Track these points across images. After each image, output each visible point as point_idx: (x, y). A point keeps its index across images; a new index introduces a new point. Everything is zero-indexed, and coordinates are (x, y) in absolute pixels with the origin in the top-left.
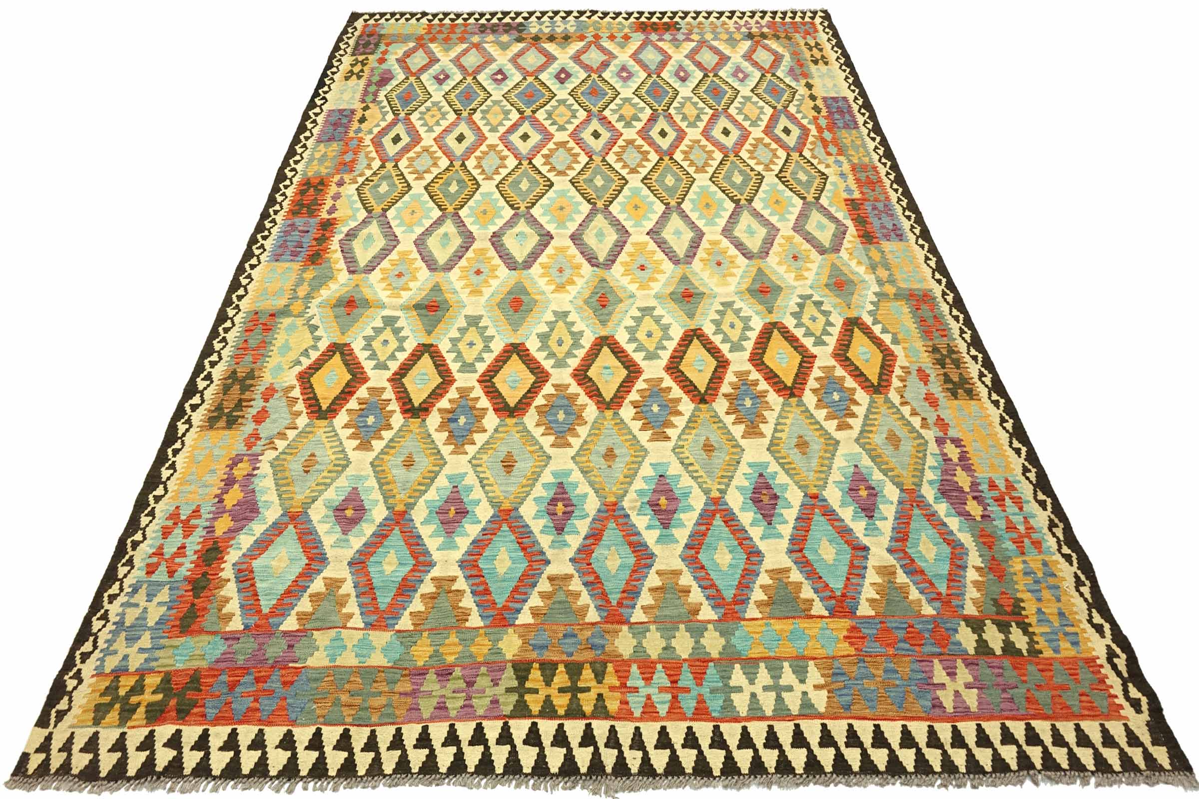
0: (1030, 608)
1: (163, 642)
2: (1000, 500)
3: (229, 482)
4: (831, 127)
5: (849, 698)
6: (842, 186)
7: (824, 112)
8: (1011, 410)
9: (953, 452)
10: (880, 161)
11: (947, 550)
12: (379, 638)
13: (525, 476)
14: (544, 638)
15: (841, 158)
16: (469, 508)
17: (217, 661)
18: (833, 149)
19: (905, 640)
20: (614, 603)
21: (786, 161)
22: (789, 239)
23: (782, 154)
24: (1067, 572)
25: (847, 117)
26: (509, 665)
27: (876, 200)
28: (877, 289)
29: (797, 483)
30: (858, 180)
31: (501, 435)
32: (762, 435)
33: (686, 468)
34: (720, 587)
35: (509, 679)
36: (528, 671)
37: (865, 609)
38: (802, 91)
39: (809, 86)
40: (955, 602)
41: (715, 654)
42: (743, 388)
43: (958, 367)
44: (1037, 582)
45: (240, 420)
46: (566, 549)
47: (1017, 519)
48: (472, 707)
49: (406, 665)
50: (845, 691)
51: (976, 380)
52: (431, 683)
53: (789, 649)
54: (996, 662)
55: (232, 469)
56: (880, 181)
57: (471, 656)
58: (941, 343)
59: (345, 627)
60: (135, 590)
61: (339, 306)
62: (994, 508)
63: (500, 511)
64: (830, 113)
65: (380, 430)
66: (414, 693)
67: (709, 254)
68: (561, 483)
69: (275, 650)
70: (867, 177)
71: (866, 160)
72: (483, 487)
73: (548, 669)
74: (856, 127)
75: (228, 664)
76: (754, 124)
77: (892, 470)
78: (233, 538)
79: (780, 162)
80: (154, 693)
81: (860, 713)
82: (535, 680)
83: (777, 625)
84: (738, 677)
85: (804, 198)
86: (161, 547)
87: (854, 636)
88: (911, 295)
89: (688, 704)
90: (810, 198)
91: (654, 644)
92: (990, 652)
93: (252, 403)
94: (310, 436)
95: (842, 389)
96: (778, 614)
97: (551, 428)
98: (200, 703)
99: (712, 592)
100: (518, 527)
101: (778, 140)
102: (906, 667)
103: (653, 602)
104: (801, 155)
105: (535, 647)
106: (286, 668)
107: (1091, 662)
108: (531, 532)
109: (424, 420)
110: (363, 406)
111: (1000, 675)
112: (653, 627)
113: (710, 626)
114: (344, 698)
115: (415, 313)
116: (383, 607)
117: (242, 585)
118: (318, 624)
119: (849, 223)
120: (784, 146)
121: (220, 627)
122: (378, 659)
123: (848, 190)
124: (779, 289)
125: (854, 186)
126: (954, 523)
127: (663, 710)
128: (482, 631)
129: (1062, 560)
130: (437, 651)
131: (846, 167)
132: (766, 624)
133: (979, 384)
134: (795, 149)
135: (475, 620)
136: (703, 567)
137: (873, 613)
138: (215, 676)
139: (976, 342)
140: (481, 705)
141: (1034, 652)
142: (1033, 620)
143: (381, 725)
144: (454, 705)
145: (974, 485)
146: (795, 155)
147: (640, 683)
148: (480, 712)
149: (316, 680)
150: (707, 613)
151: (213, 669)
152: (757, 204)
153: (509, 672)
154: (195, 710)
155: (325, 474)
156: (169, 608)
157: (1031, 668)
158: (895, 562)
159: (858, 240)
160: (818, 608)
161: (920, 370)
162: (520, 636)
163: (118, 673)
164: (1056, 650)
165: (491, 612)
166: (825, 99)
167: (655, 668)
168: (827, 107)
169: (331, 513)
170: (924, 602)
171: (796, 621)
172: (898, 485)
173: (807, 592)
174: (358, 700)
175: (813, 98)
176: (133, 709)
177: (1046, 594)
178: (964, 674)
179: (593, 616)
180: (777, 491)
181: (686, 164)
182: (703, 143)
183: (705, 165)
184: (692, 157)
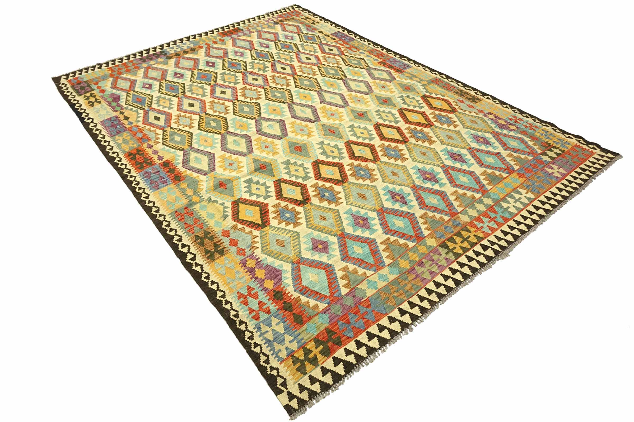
0: (551, 142)
1: (297, 333)
2: (516, 122)
3: (251, 271)
4: (346, 43)
5: (537, 190)
6: (372, 59)
7: (337, 39)
8: (494, 98)
9: (492, 117)
10: (375, 47)
11: (518, 141)
12: (385, 271)
13: (373, 196)
14: (439, 234)
15: (361, 51)
16: (366, 217)
17: (330, 321)
18: (354, 49)
19: (533, 169)
20: (448, 211)
21: (342, 59)
22: (374, 82)
23: (338, 58)
24: (549, 129)
25: (347, 38)
26: (438, 247)
27: (388, 59)
28: (421, 84)
29: (461, 148)
30: (375, 56)
31: (347, 191)
32: (435, 141)
33: (423, 163)
34: (473, 187)
35: (443, 251)
36: (446, 244)
37: (516, 168)
38: (320, 35)
39: (321, 32)
40: (534, 152)
41: (492, 204)
42: (413, 132)
43: (468, 94)
44: (546, 136)
45: (224, 250)
46: (414, 207)
47: (525, 124)
48: (441, 265)
49: (404, 271)
50: (534, 190)
51: (476, 95)
52: (419, 270)
53: (509, 189)
54: (558, 159)
55: (245, 266)
56: (382, 53)
57: (422, 254)
58: (456, 90)
59: (368, 277)
60: (259, 328)
61: (216, 188)
62: (517, 124)
63: (378, 211)
64: (339, 38)
65: (296, 216)
66: (417, 276)
67: (352, 99)
68: (389, 191)
69: (349, 301)
70: (377, 53)
71: (370, 48)
72: (362, 208)
73: (451, 239)
74: (354, 39)
75: (337, 318)
76: (315, 52)
77: (482, 130)
78: (281, 284)
79: (341, 61)
80: (316, 348)
81: (543, 192)
82: (451, 245)
83: (499, 186)
84: (505, 205)
85: (364, 68)
86: (250, 309)
87: (520, 175)
88: (433, 81)
89: (500, 220)
90: (366, 67)
91: (474, 213)
92: (554, 158)
93: (222, 241)
94: (267, 235)
95: (444, 117)
96: (496, 183)
97: (364, 178)
98: (341, 336)
99: (472, 189)
100: (390, 211)
101: (331, 54)
102: (541, 174)
103: (459, 203)
104: (345, 56)
105: (440, 237)
106: (361, 303)
107: (576, 145)
108: (397, 210)
109: (311, 203)
110: (278, 213)
111: (562, 162)
112: (467, 209)
113: (482, 198)
114: (396, 294)
115: (257, 173)
116: (373, 263)
117: (307, 294)
118: (356, 283)
119: (388, 69)
120: (336, 55)
121: (317, 311)
122: (392, 277)
123: (375, 60)
124: (390, 98)
125: (376, 58)
126: (512, 133)
127: (495, 226)
128: (417, 245)
129: (546, 127)
130: (410, 261)
131: (366, 53)
132: (496, 187)
133: (478, 96)
134: (341, 54)
135: (411, 244)
136: (461, 185)
137: (519, 167)
138: (336, 325)
139: (465, 85)
140: (444, 263)
141: (563, 151)
142: (554, 145)
143: (418, 292)
144: (435, 269)
145: (506, 122)
146: (343, 56)
147: (482, 225)
148: (446, 265)
149: (378, 298)
150: (477, 196)
151: (332, 324)
152: (349, 77)
153: (441, 249)
154: (342, 339)
155: (292, 242)
156: (284, 322)
157: (566, 155)
158: (510, 152)
159: (397, 73)
160: (505, 175)
161: (458, 100)
162: (432, 238)
163: (291, 354)
164: (567, 148)
165: (413, 239)
166: (332, 34)
167: (481, 218)
168: (336, 36)
169: (312, 251)
170: (527, 157)
171: (503, 181)
172: (488, 132)
173: (498, 173)
174: (401, 292)
175: (327, 36)
176: (315, 358)
177: (551, 137)
178: (555, 167)
179: (447, 218)
180: (457, 153)
181: (306, 75)
182: (303, 65)
183: (314, 72)
184: (306, 72)
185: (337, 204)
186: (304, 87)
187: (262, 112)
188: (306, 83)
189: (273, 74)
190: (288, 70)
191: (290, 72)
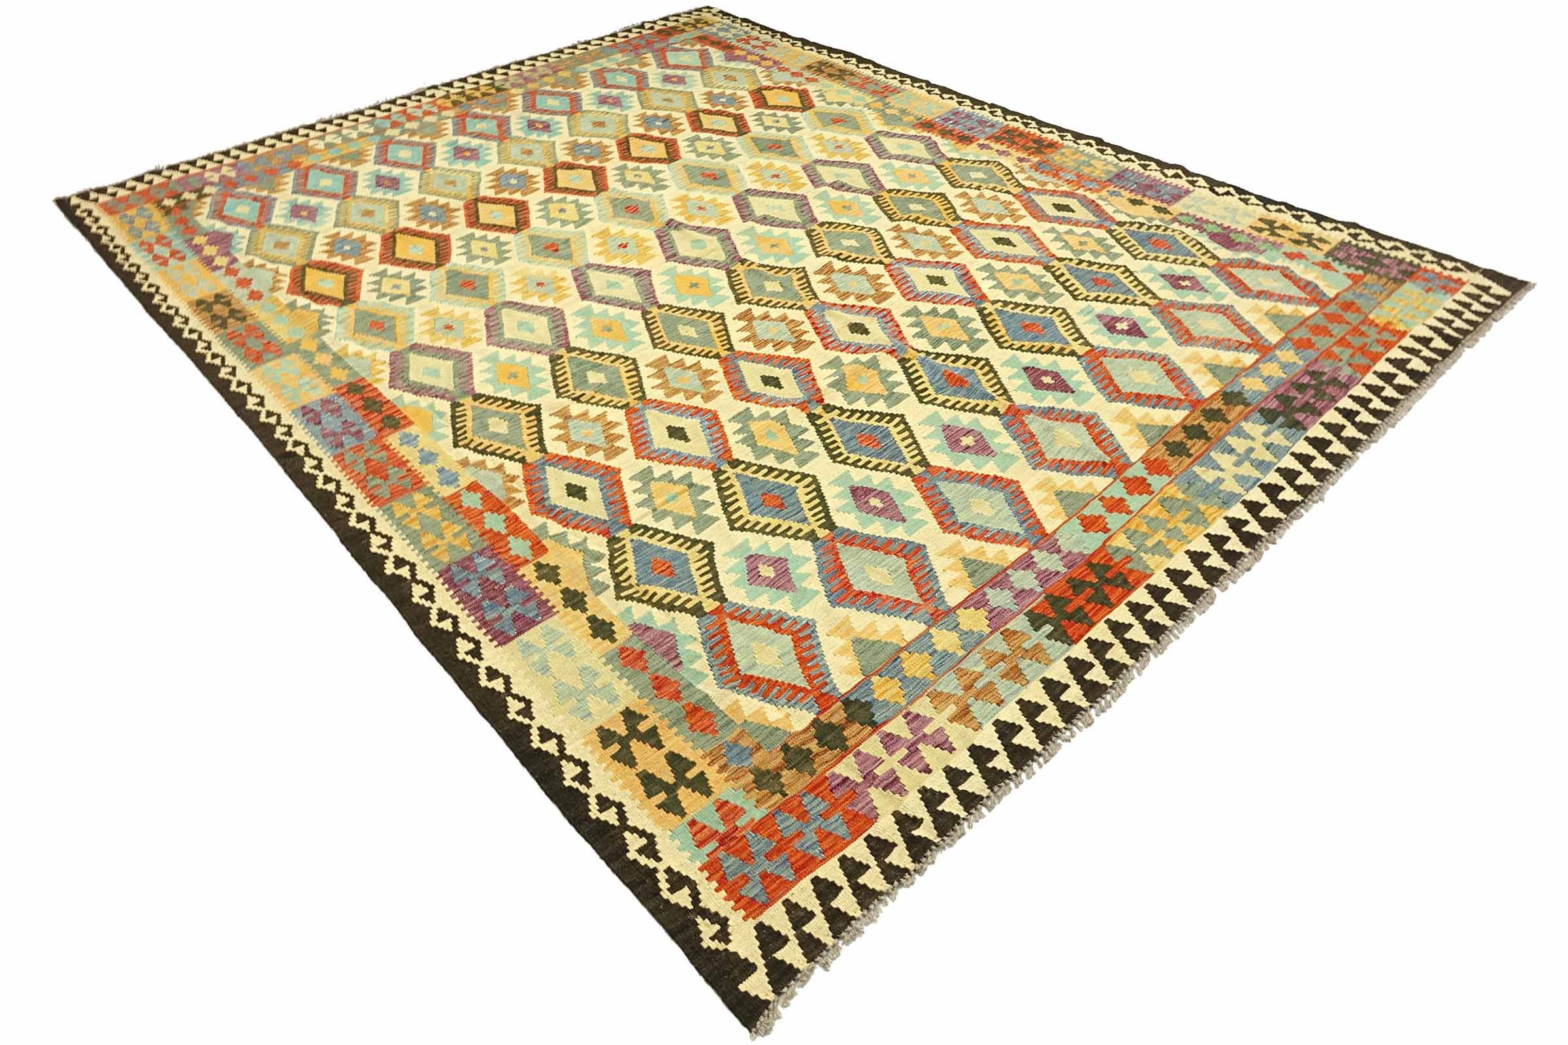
4: (495, 544)
6: (425, 442)
7: (528, 572)
10: (373, 522)
15: (447, 491)
18: (472, 501)
21: (541, 440)
22: (469, 341)
23: (555, 447)
25: (474, 589)
27: (358, 449)
30: (402, 463)
38: (606, 605)
39: (601, 629)
56: (361, 483)
64: (512, 575)
70: (386, 478)
71: (400, 508)
74: (446, 575)
76: (645, 477)
79: (549, 434)
85: (477, 397)
90: (468, 401)
101: (579, 466)
104: (522, 460)
119: (390, 394)
120: (561, 461)
123: (411, 440)
125: (406, 452)
131: (429, 474)
134: (540, 467)
146: (533, 456)
152: (543, 361)
159: (369, 380)
166: (546, 610)
168: (531, 595)
175: (574, 600)
181: (689, 360)
182: (697, 401)
183: (660, 374)
184: (690, 373)
185: (643, 116)
186: (695, 316)
187: (806, 241)
188: (691, 332)
189: (803, 355)
190: (752, 374)
191: (743, 364)
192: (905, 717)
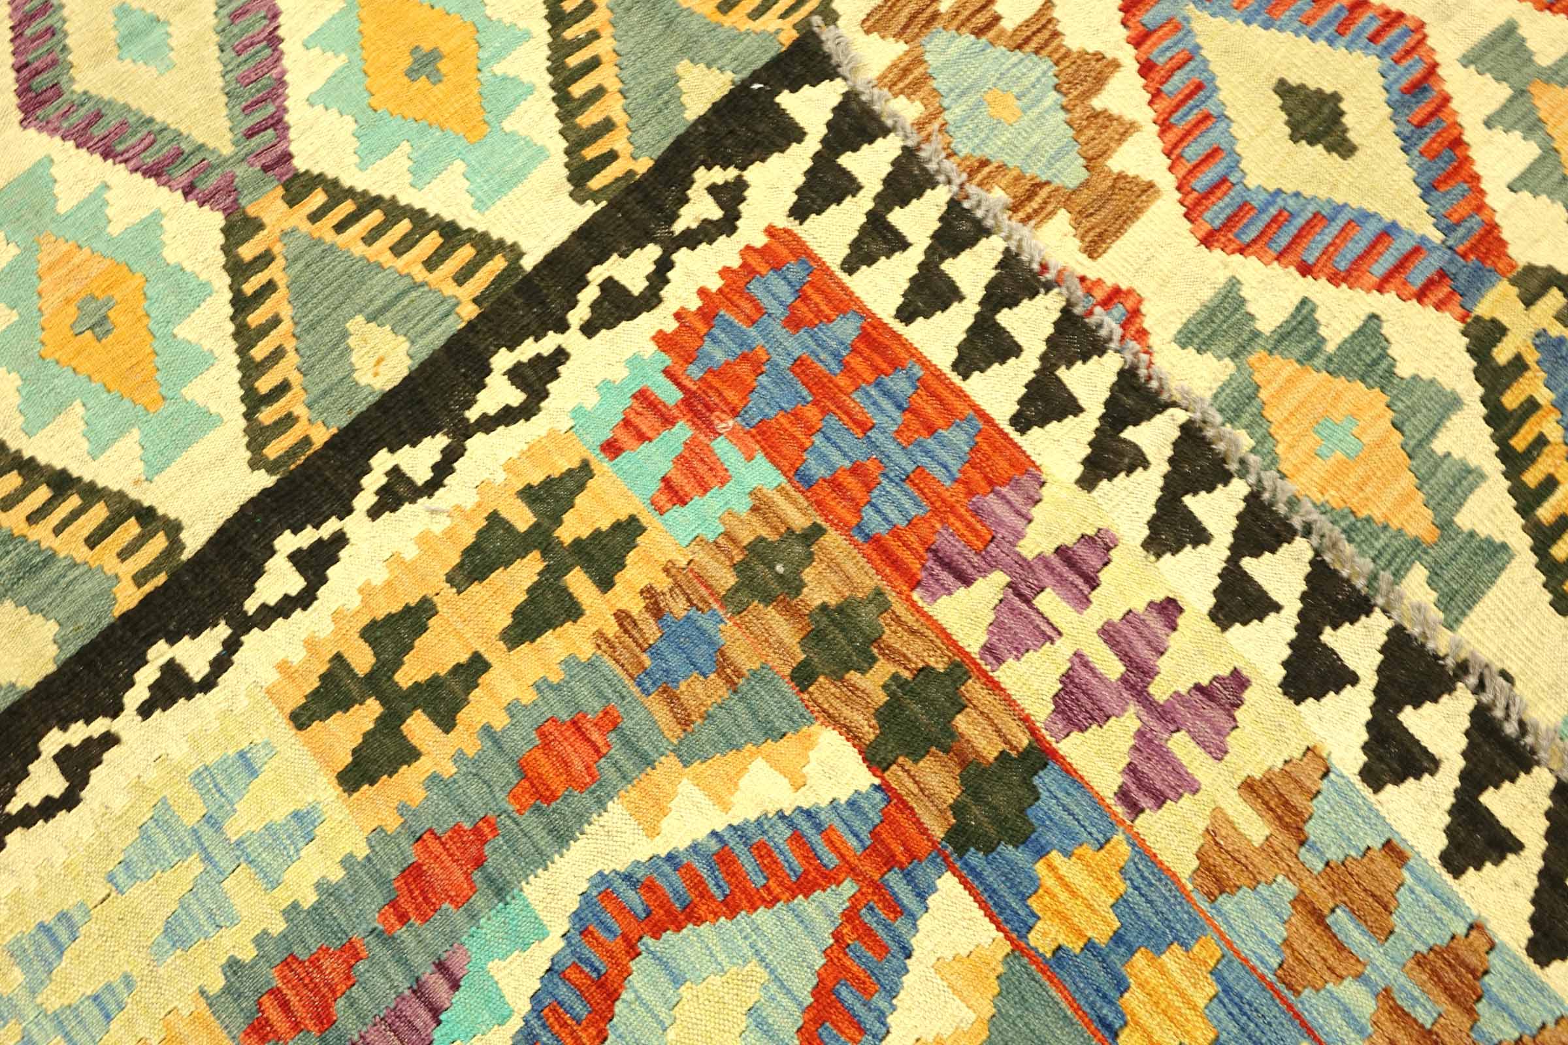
192: (1136, 810)
